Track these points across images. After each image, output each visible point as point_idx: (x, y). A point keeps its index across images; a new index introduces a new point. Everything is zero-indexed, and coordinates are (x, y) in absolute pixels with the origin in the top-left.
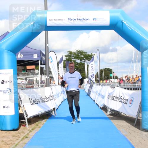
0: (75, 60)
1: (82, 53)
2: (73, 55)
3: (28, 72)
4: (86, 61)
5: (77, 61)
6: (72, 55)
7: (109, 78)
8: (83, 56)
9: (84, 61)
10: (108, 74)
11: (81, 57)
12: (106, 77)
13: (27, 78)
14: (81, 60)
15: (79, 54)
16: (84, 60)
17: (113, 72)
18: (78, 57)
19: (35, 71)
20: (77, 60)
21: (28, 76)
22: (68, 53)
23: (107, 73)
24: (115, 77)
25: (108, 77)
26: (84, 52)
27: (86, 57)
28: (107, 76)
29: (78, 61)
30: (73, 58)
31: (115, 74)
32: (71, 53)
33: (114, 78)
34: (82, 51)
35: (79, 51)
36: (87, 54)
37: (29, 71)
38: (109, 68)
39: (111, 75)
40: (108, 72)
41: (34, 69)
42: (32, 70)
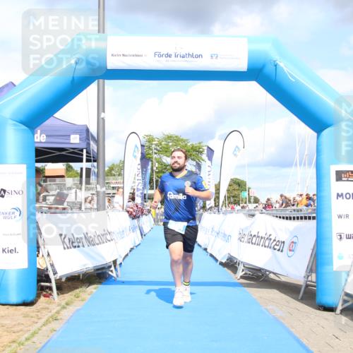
0: (161, 158)
1: (178, 140)
2: (156, 145)
3: (48, 183)
5: (164, 161)
6: (153, 146)
7: (239, 201)
10: (236, 192)
12: (232, 199)
13: (47, 198)
15: (170, 144)
17: (249, 188)
18: (166, 152)
19: (65, 181)
20: (165, 157)
22: (145, 140)
23: (234, 190)
24: (253, 198)
25: (237, 199)
26: (182, 140)
28: (233, 197)
30: (156, 153)
31: (254, 193)
32: (150, 140)
33: (252, 200)
34: (176, 137)
35: (169, 137)
36: (189, 144)
37: (50, 181)
38: (239, 178)
39: (245, 195)
40: (237, 187)
41: (63, 177)
42: (58, 179)
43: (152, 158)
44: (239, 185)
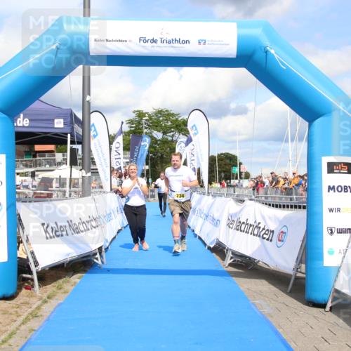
0: (151, 133)
1: (168, 114)
2: (146, 120)
3: (38, 158)
4: (177, 135)
5: (156, 136)
6: (144, 121)
7: (230, 176)
8: (169, 123)
9: (173, 136)
10: (227, 167)
11: (165, 125)
12: (223, 175)
13: (36, 173)
14: (164, 133)
15: (161, 119)
16: (172, 133)
17: (240, 164)
18: (157, 126)
19: (54, 156)
20: (155, 132)
21: (38, 168)
22: (134, 115)
23: (225, 165)
24: (243, 174)
25: (228, 174)
26: (173, 115)
27: (177, 126)
28: (224, 172)
29: (158, 135)
30: (146, 128)
31: (245, 168)
32: (140, 114)
33: (243, 176)
34: (167, 111)
35: (160, 112)
36: (180, 119)
37: (40, 156)
38: (230, 153)
39: (236, 170)
40: (228, 161)
41: (52, 152)
42: (47, 154)
43: (142, 132)
44: (230, 160)
